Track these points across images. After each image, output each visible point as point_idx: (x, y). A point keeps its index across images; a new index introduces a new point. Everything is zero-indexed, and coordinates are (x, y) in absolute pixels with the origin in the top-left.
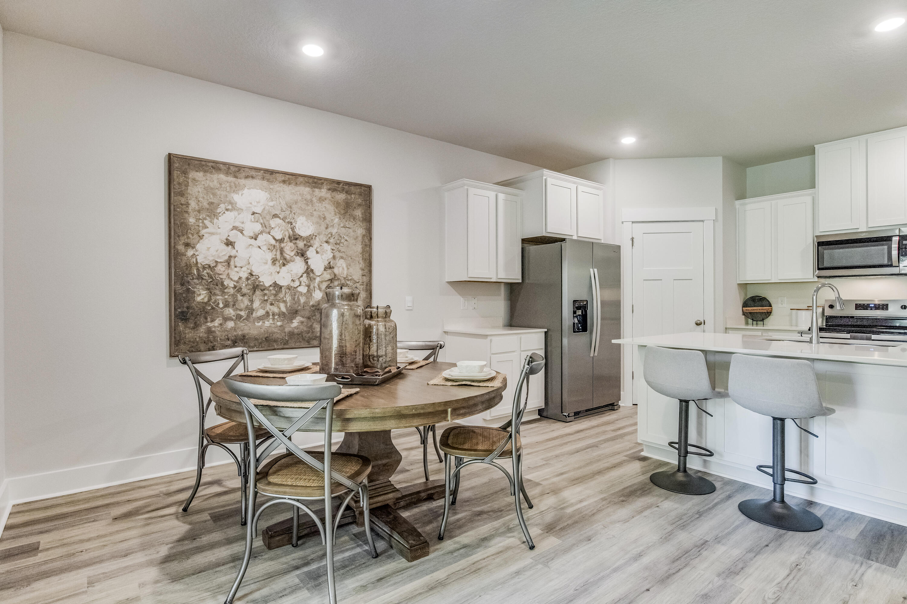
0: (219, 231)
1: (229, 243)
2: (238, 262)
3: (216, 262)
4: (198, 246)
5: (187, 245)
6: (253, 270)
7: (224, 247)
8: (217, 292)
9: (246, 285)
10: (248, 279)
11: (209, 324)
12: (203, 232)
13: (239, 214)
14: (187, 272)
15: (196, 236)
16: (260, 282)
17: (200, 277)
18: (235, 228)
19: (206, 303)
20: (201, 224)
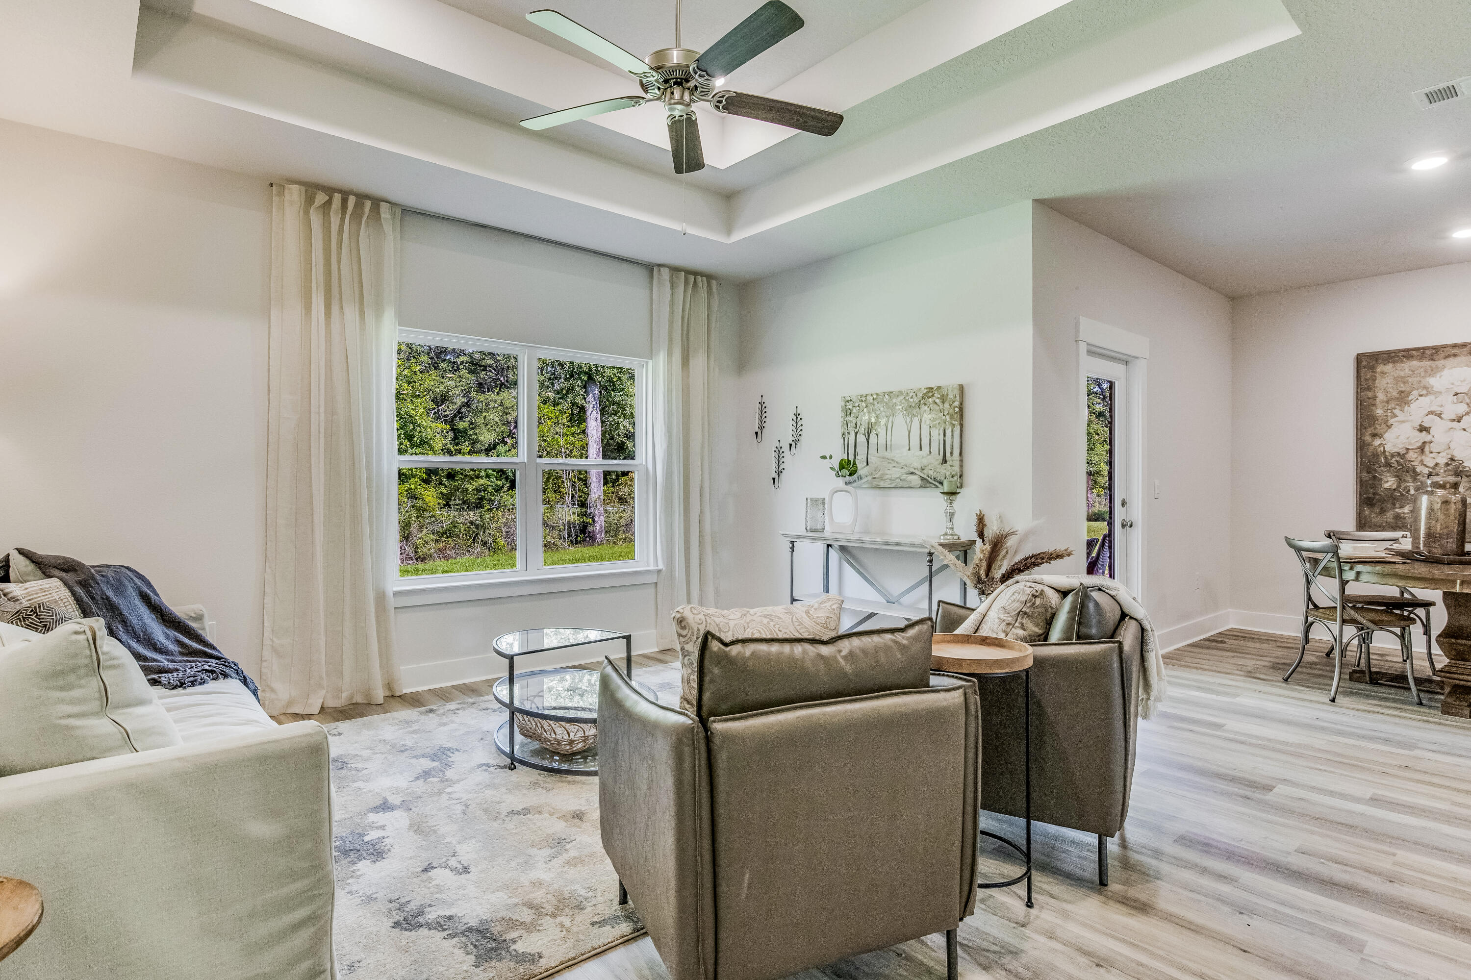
0: (1411, 418)
1: (1423, 429)
2: (1434, 447)
3: (1407, 449)
4: (1386, 436)
5: (1374, 435)
6: (1455, 454)
7: (1418, 433)
8: (1408, 479)
9: (1445, 472)
10: (1447, 465)
11: (1397, 510)
12: (1391, 421)
13: (1436, 398)
14: (1373, 460)
15: (1383, 426)
16: (1465, 467)
17: (1388, 464)
18: (1431, 413)
19: (1394, 490)
20: (1389, 414)
